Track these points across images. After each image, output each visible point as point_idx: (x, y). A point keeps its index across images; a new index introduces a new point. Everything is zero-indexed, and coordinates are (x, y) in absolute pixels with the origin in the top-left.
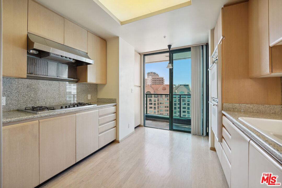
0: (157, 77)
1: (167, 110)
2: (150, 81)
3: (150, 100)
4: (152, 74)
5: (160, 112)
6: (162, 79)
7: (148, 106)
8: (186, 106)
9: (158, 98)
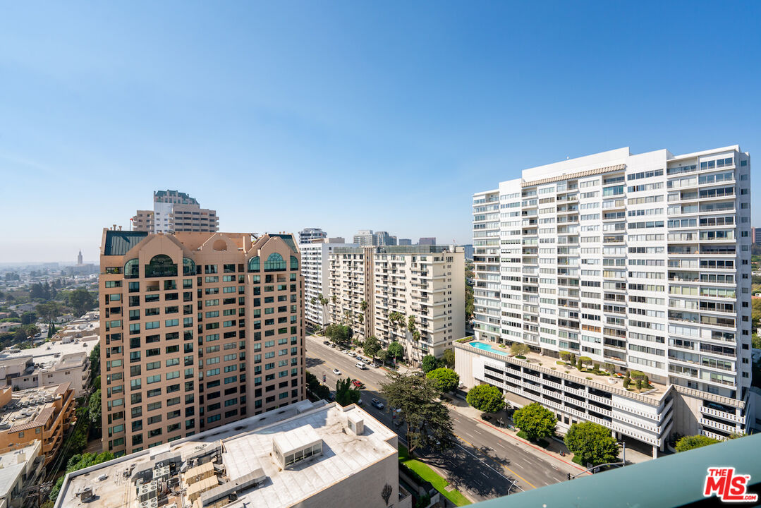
0: (192, 209)
1: (232, 312)
2: (166, 220)
3: (169, 285)
4: (173, 197)
5: (206, 321)
6: (212, 214)
7: (163, 304)
8: (288, 293)
9: (200, 276)
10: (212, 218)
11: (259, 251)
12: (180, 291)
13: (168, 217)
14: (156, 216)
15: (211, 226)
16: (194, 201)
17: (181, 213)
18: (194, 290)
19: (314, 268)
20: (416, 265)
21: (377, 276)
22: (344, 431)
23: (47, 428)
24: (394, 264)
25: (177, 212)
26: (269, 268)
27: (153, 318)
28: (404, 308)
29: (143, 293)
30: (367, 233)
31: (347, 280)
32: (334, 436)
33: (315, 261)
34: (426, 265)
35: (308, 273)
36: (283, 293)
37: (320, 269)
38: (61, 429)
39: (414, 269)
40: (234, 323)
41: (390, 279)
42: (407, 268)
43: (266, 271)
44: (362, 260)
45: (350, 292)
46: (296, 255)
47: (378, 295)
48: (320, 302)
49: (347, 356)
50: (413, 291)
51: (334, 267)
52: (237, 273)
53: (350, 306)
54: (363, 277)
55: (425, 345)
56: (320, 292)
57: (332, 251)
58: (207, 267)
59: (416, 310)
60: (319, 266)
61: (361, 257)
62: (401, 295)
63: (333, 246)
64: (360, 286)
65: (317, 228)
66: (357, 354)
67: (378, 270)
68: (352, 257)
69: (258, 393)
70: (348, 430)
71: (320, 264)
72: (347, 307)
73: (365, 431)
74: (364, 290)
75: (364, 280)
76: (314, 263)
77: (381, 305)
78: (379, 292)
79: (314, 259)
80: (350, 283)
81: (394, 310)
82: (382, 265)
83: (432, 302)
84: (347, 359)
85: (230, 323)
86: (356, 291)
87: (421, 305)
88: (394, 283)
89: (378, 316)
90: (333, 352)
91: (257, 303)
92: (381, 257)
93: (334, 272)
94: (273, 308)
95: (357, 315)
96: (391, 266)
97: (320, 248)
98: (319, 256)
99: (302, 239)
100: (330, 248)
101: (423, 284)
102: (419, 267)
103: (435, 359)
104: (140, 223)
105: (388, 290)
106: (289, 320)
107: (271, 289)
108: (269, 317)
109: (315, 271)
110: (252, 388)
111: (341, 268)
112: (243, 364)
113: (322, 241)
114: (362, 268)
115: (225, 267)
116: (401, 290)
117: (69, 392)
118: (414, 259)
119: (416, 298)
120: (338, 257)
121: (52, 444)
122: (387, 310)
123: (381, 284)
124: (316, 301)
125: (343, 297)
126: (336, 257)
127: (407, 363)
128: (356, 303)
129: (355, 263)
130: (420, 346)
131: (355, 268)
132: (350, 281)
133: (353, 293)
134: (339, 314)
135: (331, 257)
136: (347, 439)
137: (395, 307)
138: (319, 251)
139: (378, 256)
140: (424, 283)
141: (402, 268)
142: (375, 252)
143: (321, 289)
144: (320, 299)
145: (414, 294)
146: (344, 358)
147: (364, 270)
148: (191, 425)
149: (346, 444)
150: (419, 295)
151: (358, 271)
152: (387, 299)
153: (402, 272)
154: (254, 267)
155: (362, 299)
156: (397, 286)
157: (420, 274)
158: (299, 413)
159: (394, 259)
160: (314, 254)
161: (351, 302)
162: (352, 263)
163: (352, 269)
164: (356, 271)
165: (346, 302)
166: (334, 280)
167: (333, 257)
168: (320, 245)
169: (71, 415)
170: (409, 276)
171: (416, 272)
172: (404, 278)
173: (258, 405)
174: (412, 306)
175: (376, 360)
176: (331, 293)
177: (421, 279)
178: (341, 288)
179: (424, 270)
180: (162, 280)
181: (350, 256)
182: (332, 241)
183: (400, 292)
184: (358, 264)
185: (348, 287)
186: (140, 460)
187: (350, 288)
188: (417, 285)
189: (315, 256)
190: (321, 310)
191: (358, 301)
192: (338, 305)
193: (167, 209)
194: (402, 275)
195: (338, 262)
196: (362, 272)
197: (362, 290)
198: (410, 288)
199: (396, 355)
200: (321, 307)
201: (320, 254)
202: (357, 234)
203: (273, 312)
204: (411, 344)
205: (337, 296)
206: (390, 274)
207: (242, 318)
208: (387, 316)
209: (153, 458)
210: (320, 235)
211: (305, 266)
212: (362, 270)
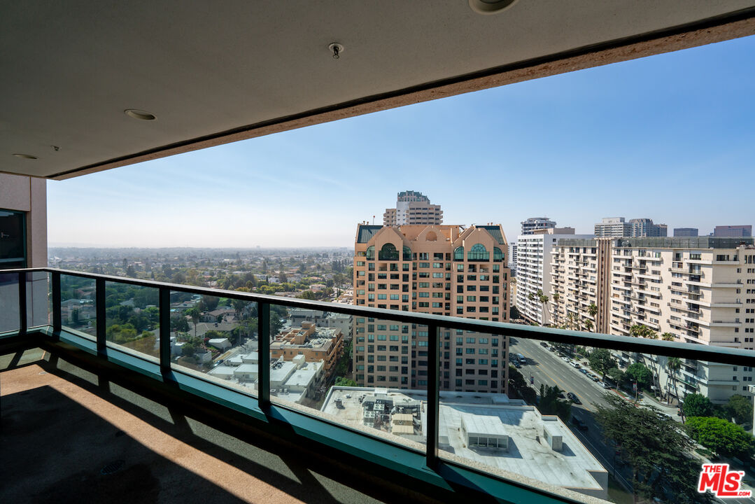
0: (424, 205)
1: (440, 295)
2: (404, 215)
3: (394, 267)
4: (410, 197)
5: (420, 300)
6: (438, 209)
7: (388, 282)
8: (490, 284)
9: (415, 261)
10: (438, 212)
11: (463, 241)
12: (401, 273)
13: (405, 213)
14: (398, 213)
15: (436, 219)
16: (425, 198)
17: (414, 209)
18: (410, 273)
19: (534, 262)
20: (680, 265)
21: (615, 275)
22: (538, 439)
23: (328, 353)
24: (643, 262)
25: (411, 209)
26: (472, 258)
27: (382, 291)
28: (657, 321)
29: (377, 272)
30: (616, 221)
31: (574, 277)
32: (524, 439)
33: (536, 254)
34: (699, 266)
35: (528, 266)
36: (485, 283)
37: (541, 262)
38: (335, 357)
39: (676, 270)
40: (441, 305)
41: (636, 280)
42: (664, 269)
43: (469, 260)
44: (594, 255)
45: (577, 292)
46: (501, 247)
47: (616, 299)
48: (539, 298)
49: (567, 364)
50: (673, 300)
51: (557, 261)
52: (444, 261)
53: (576, 309)
54: (596, 275)
55: (692, 379)
56: (539, 287)
57: (556, 243)
58: (421, 255)
59: (677, 328)
60: (540, 260)
61: (594, 251)
62: (652, 304)
63: (558, 237)
64: (590, 286)
65: (543, 217)
66: (581, 365)
67: (617, 268)
68: (581, 251)
69: (459, 372)
70: (543, 440)
71: (541, 257)
72: (572, 309)
73: (564, 450)
74: (596, 291)
75: (596, 279)
76: (535, 256)
77: (621, 313)
78: (618, 296)
79: (535, 251)
80: (577, 281)
81: (641, 321)
82: (624, 262)
83: (709, 321)
84: (568, 369)
85: (438, 305)
86: (585, 291)
87: (688, 322)
88: (642, 287)
89: (615, 326)
90: (551, 357)
91: (460, 289)
92: (622, 252)
93: (557, 267)
94: (475, 297)
95: (585, 320)
96: (638, 264)
97: (541, 240)
98: (540, 248)
99: (525, 229)
100: (554, 240)
101: (693, 293)
102: (686, 268)
103: (709, 403)
104: (388, 219)
105: (632, 295)
106: (491, 310)
107: (473, 278)
108: (471, 304)
109: (536, 265)
110: (453, 367)
111: (567, 262)
112: (448, 343)
113: (545, 232)
114: (594, 266)
115: (435, 255)
116: (652, 297)
117: (341, 335)
118: (678, 257)
119: (678, 310)
120: (563, 250)
121: (330, 365)
122: (629, 321)
123: (621, 285)
124: (535, 297)
125: (568, 297)
126: (560, 250)
127: (658, 395)
128: (584, 305)
129: (585, 257)
130: (683, 378)
131: (585, 264)
132: (577, 278)
133: (580, 293)
134: (561, 315)
135: (554, 249)
136: (539, 448)
137: (641, 318)
138: (540, 243)
139: (619, 251)
140: (695, 292)
141: (656, 268)
142: (613, 246)
143: (541, 285)
144: (540, 295)
145: (675, 305)
146: (563, 366)
147: (597, 267)
148: (405, 381)
149: (538, 453)
150: (684, 306)
151: (588, 268)
152: (629, 307)
153: (655, 272)
154: (458, 256)
155: (593, 302)
156: (647, 291)
157: (688, 278)
158: (493, 403)
159: (642, 255)
160: (535, 245)
161: (577, 303)
162: (581, 258)
163: (581, 265)
164: (585, 268)
165: (571, 303)
166: (558, 276)
167: (557, 250)
168: (541, 236)
169: (341, 350)
170: (668, 279)
171: (681, 275)
172: (659, 281)
173: (459, 383)
174: (671, 321)
175: (606, 380)
176: (553, 290)
177: (690, 286)
178: (566, 287)
179: (696, 272)
180: (389, 263)
181: (578, 249)
182: (558, 231)
183: (650, 300)
184: (589, 260)
185: (574, 285)
186: (370, 394)
187: (577, 287)
188: (681, 293)
189: (536, 248)
190: (540, 307)
191: (588, 303)
192: (561, 305)
193: (405, 205)
194: (656, 277)
195: (563, 256)
196: (594, 270)
197: (593, 292)
198: (668, 296)
199: (640, 380)
200: (539, 304)
201: (541, 246)
202: (600, 222)
203: (475, 300)
204: (666, 372)
205: (560, 295)
206: (636, 274)
207: (448, 301)
208: (628, 328)
209: (376, 395)
210: (546, 224)
211: (524, 258)
212: (594, 267)
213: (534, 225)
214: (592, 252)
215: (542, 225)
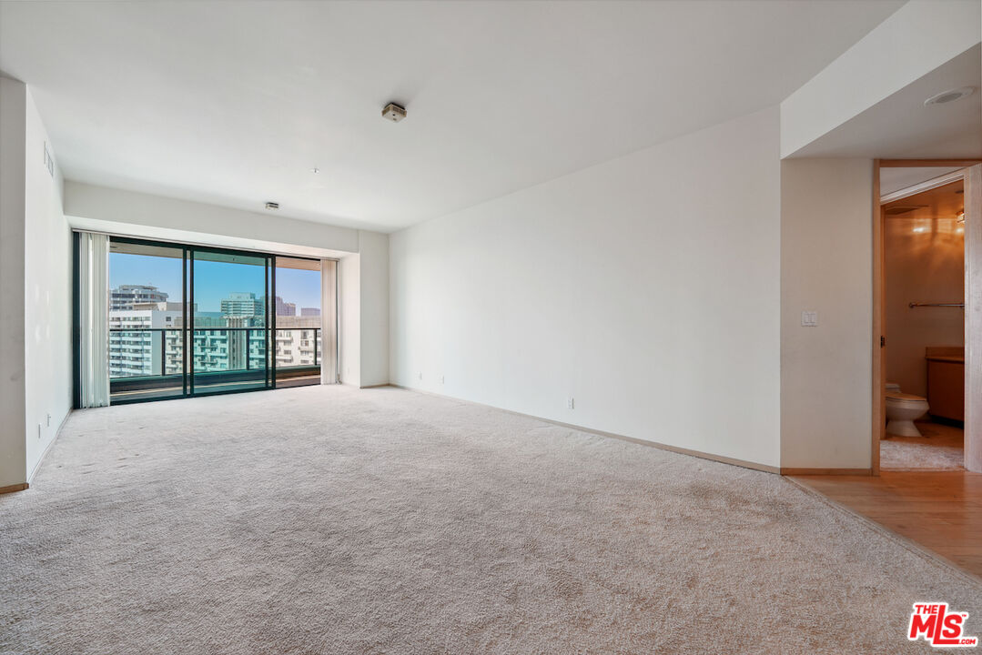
19: (136, 351)
20: (307, 344)
30: (246, 297)
35: (124, 358)
37: (148, 351)
39: (304, 348)
42: (294, 348)
44: (224, 337)
51: (174, 348)
54: (227, 361)
57: (171, 323)
60: (146, 347)
61: (223, 332)
63: (173, 315)
68: (208, 332)
71: (147, 343)
75: (227, 366)
76: (137, 343)
82: (257, 344)
92: (255, 332)
93: (174, 355)
97: (147, 319)
99: (115, 302)
100: (168, 319)
102: (311, 346)
109: (139, 355)
113: (152, 306)
114: (224, 350)
118: (304, 335)
126: (177, 332)
129: (213, 341)
131: (213, 349)
138: (145, 323)
141: (287, 348)
147: (227, 351)
151: (217, 353)
153: (287, 352)
157: (313, 355)
160: (135, 327)
162: (208, 342)
163: (207, 351)
164: (214, 354)
167: (173, 332)
168: (148, 313)
170: (298, 357)
181: (203, 331)
184: (218, 343)
194: (288, 357)
196: (224, 355)
210: (152, 296)
211: (117, 346)
212: (224, 352)
213: (132, 296)
214: (222, 334)
215: (145, 296)
